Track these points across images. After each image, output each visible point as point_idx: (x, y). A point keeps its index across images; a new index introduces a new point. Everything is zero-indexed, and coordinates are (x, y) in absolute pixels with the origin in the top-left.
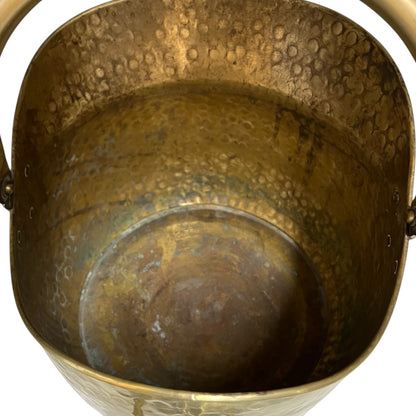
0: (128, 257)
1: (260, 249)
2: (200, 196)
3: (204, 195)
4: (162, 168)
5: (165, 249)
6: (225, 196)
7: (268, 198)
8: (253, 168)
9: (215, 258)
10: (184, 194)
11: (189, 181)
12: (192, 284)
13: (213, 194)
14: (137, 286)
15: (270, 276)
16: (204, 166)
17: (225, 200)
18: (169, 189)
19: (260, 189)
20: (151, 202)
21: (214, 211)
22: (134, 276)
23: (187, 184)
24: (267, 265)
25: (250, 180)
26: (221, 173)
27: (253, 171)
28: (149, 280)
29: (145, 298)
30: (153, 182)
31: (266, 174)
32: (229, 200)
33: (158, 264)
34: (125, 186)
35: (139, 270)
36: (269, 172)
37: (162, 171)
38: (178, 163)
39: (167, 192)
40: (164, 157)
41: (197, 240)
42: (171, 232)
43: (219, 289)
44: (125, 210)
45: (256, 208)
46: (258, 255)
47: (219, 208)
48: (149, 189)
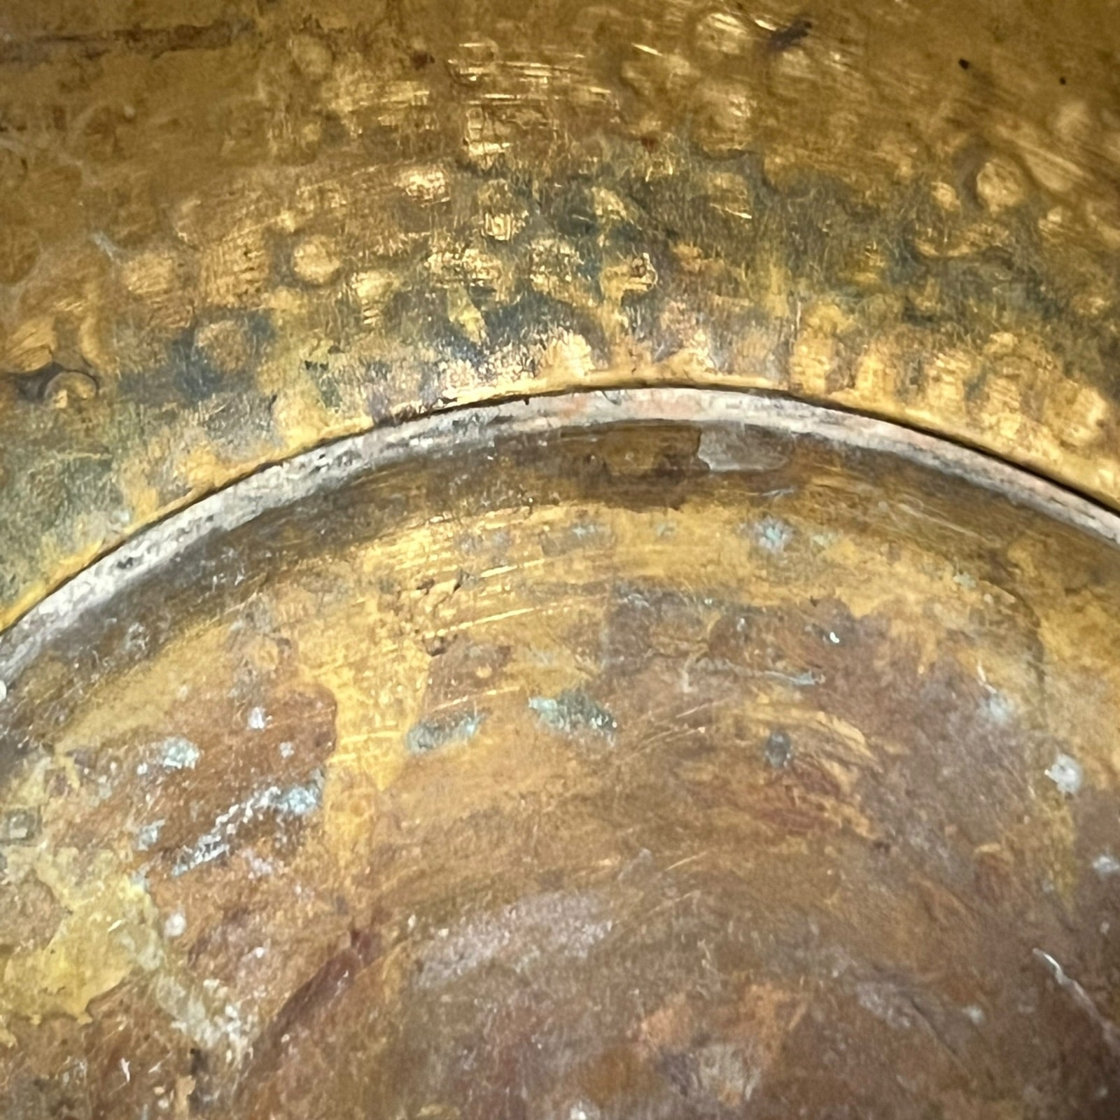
0: (89, 762)
1: (1016, 671)
2: (588, 329)
3: (613, 318)
4: (311, 132)
5: (348, 698)
6: (759, 317)
7: (1052, 311)
8: (929, 100)
9: (703, 749)
10: (470, 319)
11: (502, 227)
12: (539, 934)
13: (672, 311)
14: (150, 958)
15: (1084, 851)
16: (597, 113)
17: (759, 343)
18: (368, 285)
19: (990, 255)
20: (245, 379)
21: (690, 432)
22: (133, 889)
23: (493, 244)
24: (1066, 775)
25: (920, 192)
26: (717, 160)
27: (930, 122)
28: (235, 914)
29: (207, 1036)
30: (247, 234)
31: (1026, 139)
32: (785, 350)
33: (299, 802)
34: (49, 267)
35: (167, 850)
36: (1044, 125)
37: (308, 155)
38: (410, 92)
39: (350, 310)
40: (314, 56)
41: (575, 636)
42: (387, 585)
43: (730, 957)
44: (55, 440)
45: (974, 391)
46: (1000, 711)
47: (719, 407)
48: (220, 290)
